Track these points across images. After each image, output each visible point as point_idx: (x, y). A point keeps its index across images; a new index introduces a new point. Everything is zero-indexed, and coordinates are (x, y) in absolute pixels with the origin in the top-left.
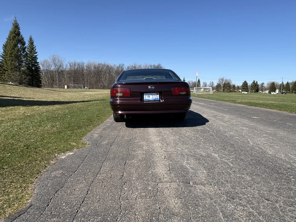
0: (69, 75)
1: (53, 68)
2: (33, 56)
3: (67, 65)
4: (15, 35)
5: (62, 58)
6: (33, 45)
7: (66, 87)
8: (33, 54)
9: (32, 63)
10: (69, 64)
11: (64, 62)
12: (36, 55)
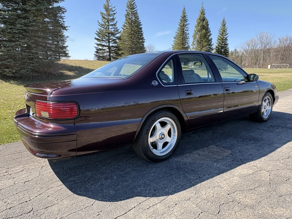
0: (275, 54)
1: (259, 47)
2: (225, 38)
3: (275, 42)
4: (200, 21)
5: (272, 34)
6: (225, 27)
7: (269, 66)
8: (224, 36)
9: (222, 45)
10: (278, 40)
11: (273, 39)
12: (226, 36)
